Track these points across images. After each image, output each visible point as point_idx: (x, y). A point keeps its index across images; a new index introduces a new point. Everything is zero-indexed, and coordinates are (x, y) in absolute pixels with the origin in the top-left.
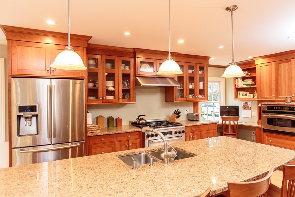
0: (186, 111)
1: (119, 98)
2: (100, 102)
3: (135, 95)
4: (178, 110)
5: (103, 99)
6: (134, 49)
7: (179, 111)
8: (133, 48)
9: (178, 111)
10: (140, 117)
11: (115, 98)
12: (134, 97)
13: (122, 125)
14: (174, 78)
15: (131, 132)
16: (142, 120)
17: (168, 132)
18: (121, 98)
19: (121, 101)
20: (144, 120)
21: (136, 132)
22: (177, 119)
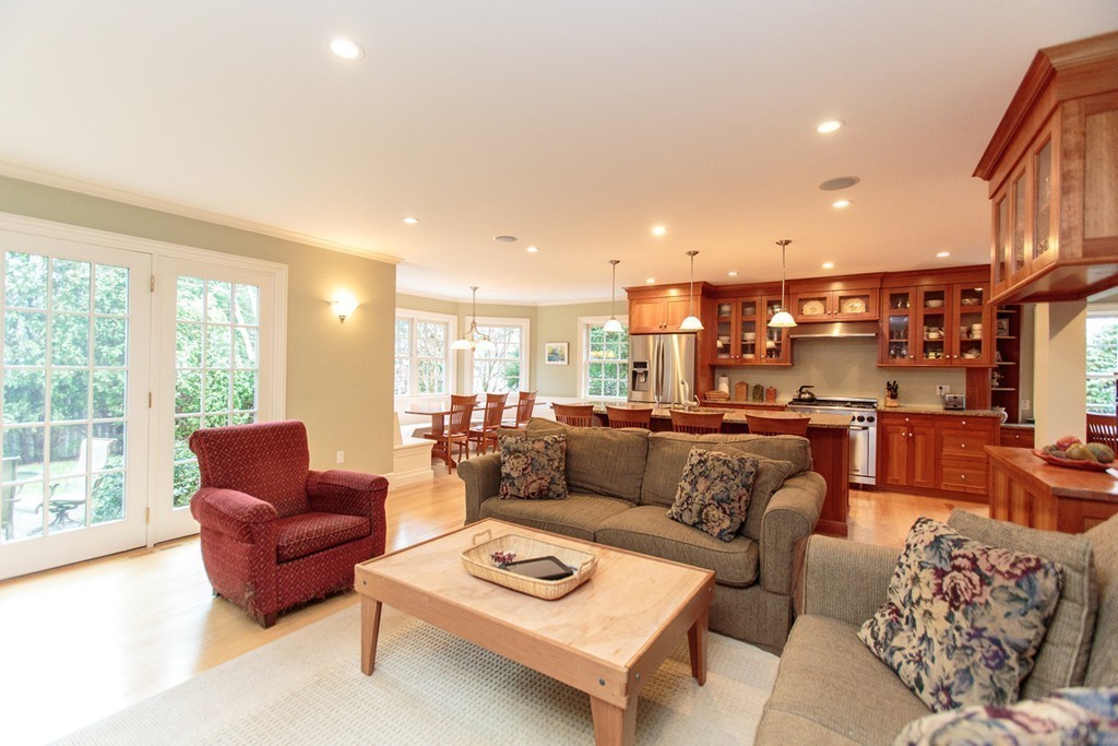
0: (941, 388)
1: (761, 357)
2: (733, 362)
3: (792, 352)
5: (736, 357)
10: (804, 389)
11: (755, 357)
12: (789, 356)
13: (777, 399)
14: (879, 321)
16: (805, 393)
18: (763, 356)
19: (764, 361)
20: (810, 394)
22: (892, 400)
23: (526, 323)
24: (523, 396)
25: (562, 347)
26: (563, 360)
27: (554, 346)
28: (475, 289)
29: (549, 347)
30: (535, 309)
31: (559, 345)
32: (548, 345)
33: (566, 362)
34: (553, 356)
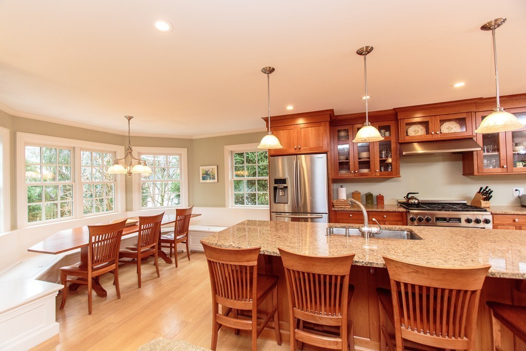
0: (516, 190)
1: (375, 171)
2: (352, 176)
3: (399, 166)
4: (487, 187)
5: (355, 172)
6: (394, 109)
7: (490, 190)
8: (392, 108)
9: (487, 190)
10: (410, 196)
11: (370, 171)
12: (398, 170)
13: (385, 204)
14: (475, 139)
15: (388, 212)
16: (412, 199)
17: (450, 218)
18: (377, 171)
19: (378, 174)
20: (416, 199)
21: (395, 212)
22: (485, 202)
23: (184, 151)
24: (180, 212)
25: (213, 169)
26: (214, 178)
27: (206, 168)
28: (130, 118)
29: (202, 169)
30: (191, 141)
31: (211, 167)
32: (201, 168)
33: (216, 180)
34: (206, 175)
